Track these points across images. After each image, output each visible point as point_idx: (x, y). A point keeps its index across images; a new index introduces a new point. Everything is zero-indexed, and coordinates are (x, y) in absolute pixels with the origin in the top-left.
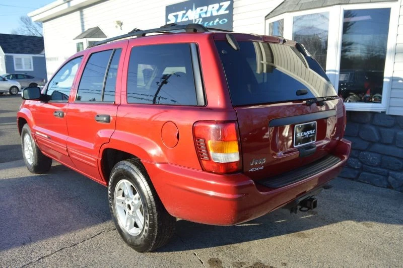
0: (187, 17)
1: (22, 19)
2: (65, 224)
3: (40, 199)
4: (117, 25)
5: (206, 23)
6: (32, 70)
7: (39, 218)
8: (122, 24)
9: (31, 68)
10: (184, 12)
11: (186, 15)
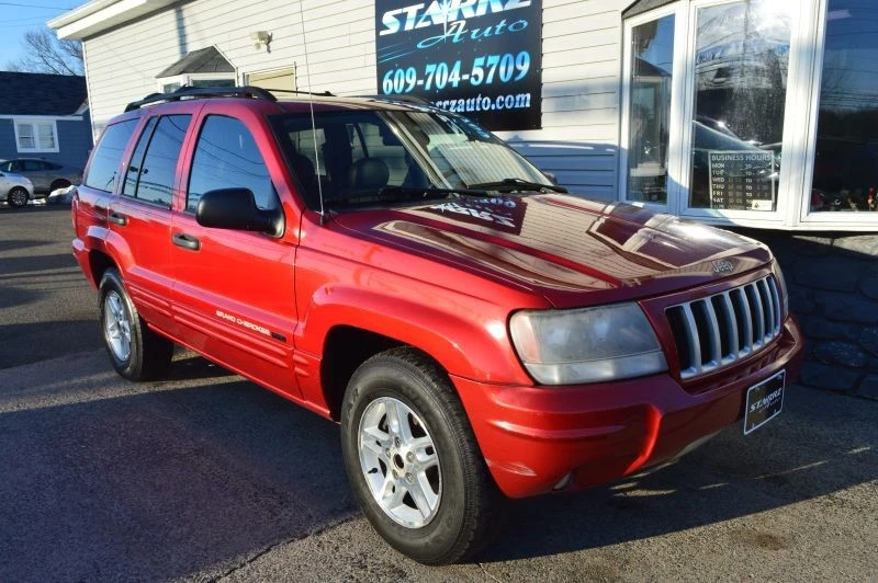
0: (429, 18)
1: (29, 37)
2: (179, 526)
3: (108, 458)
4: (258, 41)
5: (475, 31)
6: (56, 149)
7: (111, 511)
8: (269, 39)
9: (53, 146)
10: (421, 6)
11: (427, 13)
